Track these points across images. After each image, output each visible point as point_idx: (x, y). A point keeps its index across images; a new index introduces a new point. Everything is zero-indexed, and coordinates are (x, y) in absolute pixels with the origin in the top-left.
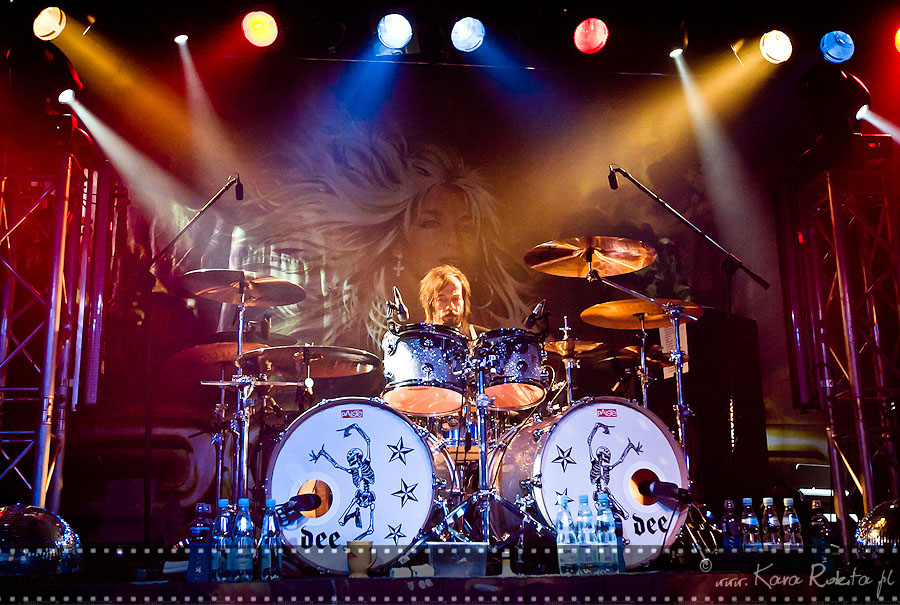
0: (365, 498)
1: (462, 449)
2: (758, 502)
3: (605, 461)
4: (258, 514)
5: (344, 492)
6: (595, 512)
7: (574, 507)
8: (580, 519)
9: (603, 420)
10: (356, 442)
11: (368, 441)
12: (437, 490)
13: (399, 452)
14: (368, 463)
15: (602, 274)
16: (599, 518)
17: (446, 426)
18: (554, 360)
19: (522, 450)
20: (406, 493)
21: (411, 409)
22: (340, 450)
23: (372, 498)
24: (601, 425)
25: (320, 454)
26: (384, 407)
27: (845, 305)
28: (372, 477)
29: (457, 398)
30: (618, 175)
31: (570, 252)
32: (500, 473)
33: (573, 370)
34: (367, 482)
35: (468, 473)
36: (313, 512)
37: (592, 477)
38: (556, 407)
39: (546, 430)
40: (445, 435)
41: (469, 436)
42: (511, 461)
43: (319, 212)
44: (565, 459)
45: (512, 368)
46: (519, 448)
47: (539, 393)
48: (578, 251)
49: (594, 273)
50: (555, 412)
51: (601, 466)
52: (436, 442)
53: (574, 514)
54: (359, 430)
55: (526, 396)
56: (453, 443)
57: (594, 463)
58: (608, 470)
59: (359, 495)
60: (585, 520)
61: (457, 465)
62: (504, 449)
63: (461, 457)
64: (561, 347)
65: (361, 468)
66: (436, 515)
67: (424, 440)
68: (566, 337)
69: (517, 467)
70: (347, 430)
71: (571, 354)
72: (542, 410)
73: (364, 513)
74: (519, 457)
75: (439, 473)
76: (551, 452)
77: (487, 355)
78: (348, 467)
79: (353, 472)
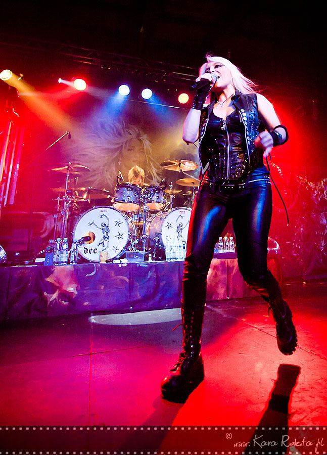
0: (106, 237)
1: (138, 221)
3: (181, 226)
4: (70, 242)
5: (99, 236)
9: (181, 214)
10: (104, 220)
11: (108, 220)
12: (130, 236)
13: (118, 223)
14: (108, 227)
15: (183, 170)
17: (133, 214)
18: (167, 196)
20: (120, 236)
21: (122, 209)
22: (99, 223)
23: (108, 238)
24: (180, 216)
25: (92, 224)
26: (115, 209)
28: (109, 231)
29: (137, 206)
31: (174, 164)
32: (149, 230)
33: (173, 198)
34: (107, 233)
36: (88, 242)
37: (177, 231)
38: (167, 209)
39: (164, 217)
40: (133, 217)
41: (140, 218)
42: (153, 226)
43: (95, 143)
44: (169, 226)
45: (155, 198)
46: (156, 222)
47: (162, 205)
48: (177, 163)
49: (181, 170)
50: (167, 211)
51: (180, 228)
52: (130, 219)
54: (105, 216)
55: (158, 206)
57: (178, 227)
58: (182, 229)
59: (104, 237)
61: (136, 226)
62: (151, 222)
63: (137, 224)
64: (169, 192)
65: (105, 228)
66: (129, 243)
67: (126, 219)
68: (171, 188)
69: (155, 228)
70: (101, 216)
71: (172, 194)
72: (162, 210)
73: (106, 242)
74: (155, 225)
75: (131, 230)
76: (165, 224)
77: (147, 194)
78: (101, 228)
79: (103, 229)
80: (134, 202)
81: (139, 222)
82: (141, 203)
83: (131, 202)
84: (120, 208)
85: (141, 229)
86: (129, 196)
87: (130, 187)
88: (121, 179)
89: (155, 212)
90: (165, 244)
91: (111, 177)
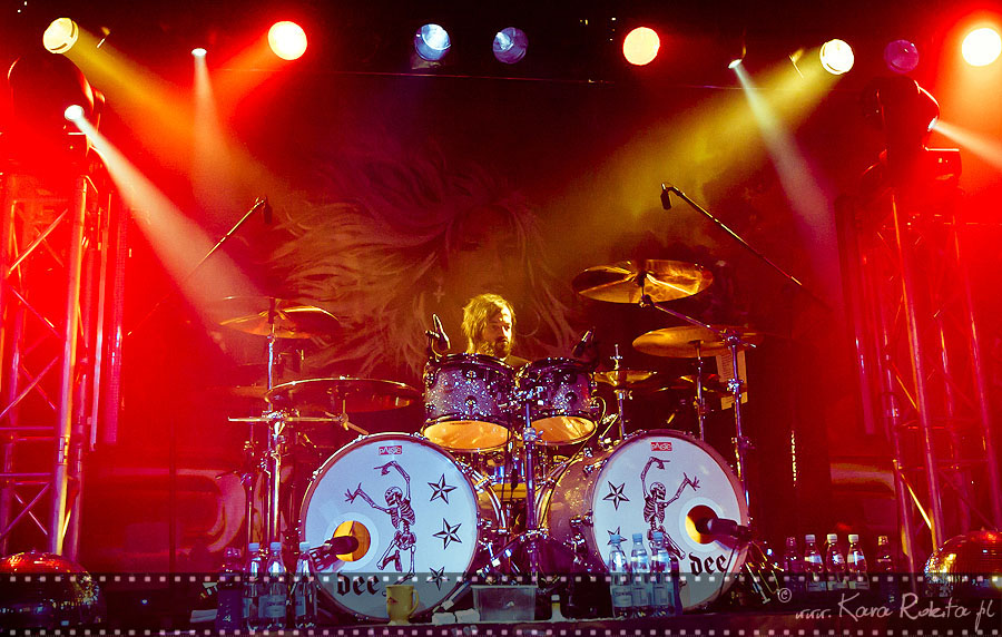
0: (406, 540)
2: (821, 539)
3: (660, 498)
4: (291, 558)
5: (381, 535)
6: (650, 552)
7: (627, 547)
8: (634, 559)
9: (658, 455)
10: (394, 480)
11: (408, 479)
12: (483, 533)
13: (441, 490)
14: (408, 502)
15: (655, 299)
16: (654, 558)
17: (491, 463)
18: (605, 391)
19: (572, 487)
20: (449, 534)
21: (453, 444)
22: (378, 489)
23: (413, 540)
24: (656, 459)
25: (356, 493)
26: (425, 443)
27: (912, 330)
28: (412, 517)
30: (671, 195)
31: (624, 276)
32: (548, 511)
33: (626, 401)
34: (406, 523)
36: (350, 556)
37: (646, 515)
38: (608, 441)
39: (597, 465)
41: (516, 473)
42: (560, 499)
43: (353, 233)
44: (617, 496)
45: (561, 401)
46: (568, 485)
47: (589, 425)
48: (630, 275)
49: (646, 299)
50: (606, 446)
51: (655, 504)
52: (481, 479)
53: (628, 552)
54: (398, 467)
55: (576, 429)
56: (499, 480)
57: (648, 500)
58: (662, 507)
59: (398, 537)
60: (640, 559)
62: (553, 486)
63: (507, 495)
64: (613, 378)
65: (400, 508)
66: (480, 558)
67: (468, 477)
68: (617, 367)
69: (568, 506)
70: (385, 467)
71: (623, 385)
72: (592, 442)
73: (405, 556)
74: (568, 495)
75: (484, 513)
76: (603, 489)
77: (533, 386)
78: (387, 507)
79: (392, 513)
80: (488, 419)
81: (514, 486)
82: (512, 421)
83: (482, 419)
84: (445, 439)
85: (522, 511)
86: (471, 398)
87: (474, 367)
88: (441, 342)
89: (569, 449)
90: (606, 558)
91: (415, 343)
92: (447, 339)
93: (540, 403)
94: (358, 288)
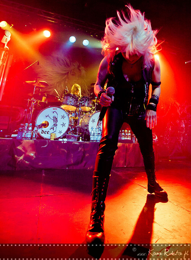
0: (55, 125)
3: (100, 122)
5: (51, 123)
6: (98, 131)
7: (94, 130)
8: (95, 132)
10: (55, 114)
11: (57, 114)
12: (69, 125)
13: (63, 117)
14: (57, 119)
16: (98, 132)
18: (94, 103)
19: (86, 118)
20: (63, 125)
22: (52, 115)
23: (57, 125)
25: (47, 116)
26: (62, 108)
28: (57, 121)
32: (81, 122)
33: (97, 105)
35: (75, 121)
39: (91, 116)
40: (72, 114)
41: (76, 115)
42: (83, 120)
43: (53, 69)
44: (93, 121)
45: (86, 104)
46: (85, 118)
47: (90, 108)
50: (92, 112)
52: (70, 115)
53: (94, 131)
54: (56, 112)
55: (88, 109)
56: (73, 116)
59: (54, 124)
60: (96, 132)
62: (82, 118)
64: (95, 101)
65: (55, 119)
66: (69, 129)
67: (68, 115)
68: (96, 99)
69: (84, 122)
70: (54, 112)
71: (97, 102)
72: (90, 112)
73: (55, 128)
74: (85, 120)
75: (70, 122)
76: (91, 120)
77: (82, 101)
78: (53, 119)
79: (54, 120)
80: (73, 105)
81: (76, 117)
82: (77, 106)
83: (72, 105)
84: (65, 108)
85: (76, 122)
86: (71, 101)
87: (72, 96)
89: (86, 112)
90: (90, 131)
91: (61, 90)
92: (68, 91)
93: (83, 104)
94: (52, 79)
